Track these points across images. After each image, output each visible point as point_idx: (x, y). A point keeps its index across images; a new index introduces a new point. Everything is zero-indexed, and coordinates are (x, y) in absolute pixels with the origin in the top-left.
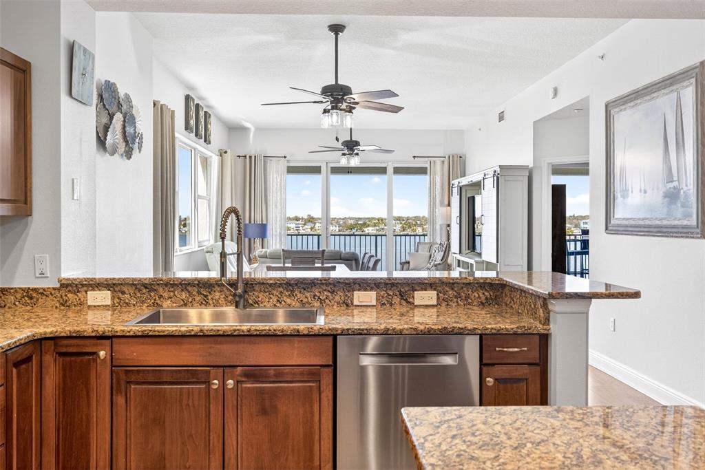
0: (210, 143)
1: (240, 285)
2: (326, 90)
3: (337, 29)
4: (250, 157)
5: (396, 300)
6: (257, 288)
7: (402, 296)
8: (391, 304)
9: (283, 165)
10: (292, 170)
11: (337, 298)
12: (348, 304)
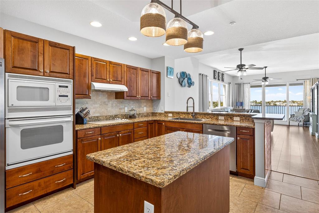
0: (224, 81)
1: (194, 114)
2: (238, 66)
3: (241, 50)
4: (239, 84)
5: (229, 119)
6: (198, 114)
7: (231, 118)
8: (228, 120)
9: (249, 85)
10: (252, 87)
11: (215, 118)
12: (217, 119)
